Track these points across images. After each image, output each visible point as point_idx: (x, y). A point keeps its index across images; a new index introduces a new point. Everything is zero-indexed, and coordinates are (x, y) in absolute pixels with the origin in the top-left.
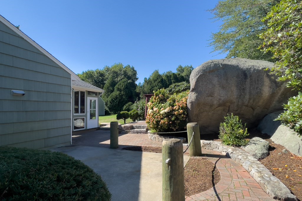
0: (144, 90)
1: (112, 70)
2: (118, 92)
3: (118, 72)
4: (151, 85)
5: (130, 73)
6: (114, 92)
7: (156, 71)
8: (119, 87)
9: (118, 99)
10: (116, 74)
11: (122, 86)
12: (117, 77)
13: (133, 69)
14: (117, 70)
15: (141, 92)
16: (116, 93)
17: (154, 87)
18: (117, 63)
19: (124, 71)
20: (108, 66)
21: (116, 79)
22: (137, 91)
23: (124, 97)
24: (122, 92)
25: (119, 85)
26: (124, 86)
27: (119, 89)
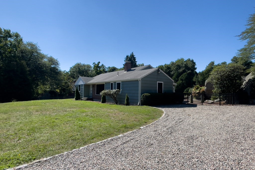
0: (199, 80)
1: (176, 64)
2: (181, 81)
3: (180, 65)
4: (203, 76)
5: (190, 65)
6: (178, 81)
7: (212, 62)
8: (182, 78)
9: (181, 85)
10: (179, 67)
11: (184, 78)
12: (180, 69)
13: (192, 61)
14: (180, 64)
15: (196, 81)
16: (180, 82)
17: (206, 78)
18: (180, 58)
19: (185, 64)
20: (173, 61)
21: (179, 70)
22: (194, 81)
23: (185, 84)
24: (184, 81)
25: (181, 77)
26: (185, 77)
27: (181, 80)
